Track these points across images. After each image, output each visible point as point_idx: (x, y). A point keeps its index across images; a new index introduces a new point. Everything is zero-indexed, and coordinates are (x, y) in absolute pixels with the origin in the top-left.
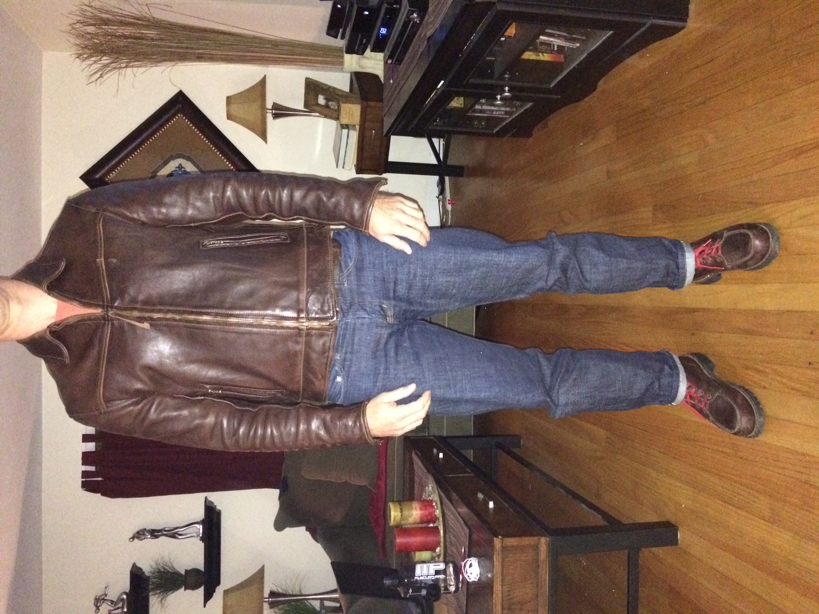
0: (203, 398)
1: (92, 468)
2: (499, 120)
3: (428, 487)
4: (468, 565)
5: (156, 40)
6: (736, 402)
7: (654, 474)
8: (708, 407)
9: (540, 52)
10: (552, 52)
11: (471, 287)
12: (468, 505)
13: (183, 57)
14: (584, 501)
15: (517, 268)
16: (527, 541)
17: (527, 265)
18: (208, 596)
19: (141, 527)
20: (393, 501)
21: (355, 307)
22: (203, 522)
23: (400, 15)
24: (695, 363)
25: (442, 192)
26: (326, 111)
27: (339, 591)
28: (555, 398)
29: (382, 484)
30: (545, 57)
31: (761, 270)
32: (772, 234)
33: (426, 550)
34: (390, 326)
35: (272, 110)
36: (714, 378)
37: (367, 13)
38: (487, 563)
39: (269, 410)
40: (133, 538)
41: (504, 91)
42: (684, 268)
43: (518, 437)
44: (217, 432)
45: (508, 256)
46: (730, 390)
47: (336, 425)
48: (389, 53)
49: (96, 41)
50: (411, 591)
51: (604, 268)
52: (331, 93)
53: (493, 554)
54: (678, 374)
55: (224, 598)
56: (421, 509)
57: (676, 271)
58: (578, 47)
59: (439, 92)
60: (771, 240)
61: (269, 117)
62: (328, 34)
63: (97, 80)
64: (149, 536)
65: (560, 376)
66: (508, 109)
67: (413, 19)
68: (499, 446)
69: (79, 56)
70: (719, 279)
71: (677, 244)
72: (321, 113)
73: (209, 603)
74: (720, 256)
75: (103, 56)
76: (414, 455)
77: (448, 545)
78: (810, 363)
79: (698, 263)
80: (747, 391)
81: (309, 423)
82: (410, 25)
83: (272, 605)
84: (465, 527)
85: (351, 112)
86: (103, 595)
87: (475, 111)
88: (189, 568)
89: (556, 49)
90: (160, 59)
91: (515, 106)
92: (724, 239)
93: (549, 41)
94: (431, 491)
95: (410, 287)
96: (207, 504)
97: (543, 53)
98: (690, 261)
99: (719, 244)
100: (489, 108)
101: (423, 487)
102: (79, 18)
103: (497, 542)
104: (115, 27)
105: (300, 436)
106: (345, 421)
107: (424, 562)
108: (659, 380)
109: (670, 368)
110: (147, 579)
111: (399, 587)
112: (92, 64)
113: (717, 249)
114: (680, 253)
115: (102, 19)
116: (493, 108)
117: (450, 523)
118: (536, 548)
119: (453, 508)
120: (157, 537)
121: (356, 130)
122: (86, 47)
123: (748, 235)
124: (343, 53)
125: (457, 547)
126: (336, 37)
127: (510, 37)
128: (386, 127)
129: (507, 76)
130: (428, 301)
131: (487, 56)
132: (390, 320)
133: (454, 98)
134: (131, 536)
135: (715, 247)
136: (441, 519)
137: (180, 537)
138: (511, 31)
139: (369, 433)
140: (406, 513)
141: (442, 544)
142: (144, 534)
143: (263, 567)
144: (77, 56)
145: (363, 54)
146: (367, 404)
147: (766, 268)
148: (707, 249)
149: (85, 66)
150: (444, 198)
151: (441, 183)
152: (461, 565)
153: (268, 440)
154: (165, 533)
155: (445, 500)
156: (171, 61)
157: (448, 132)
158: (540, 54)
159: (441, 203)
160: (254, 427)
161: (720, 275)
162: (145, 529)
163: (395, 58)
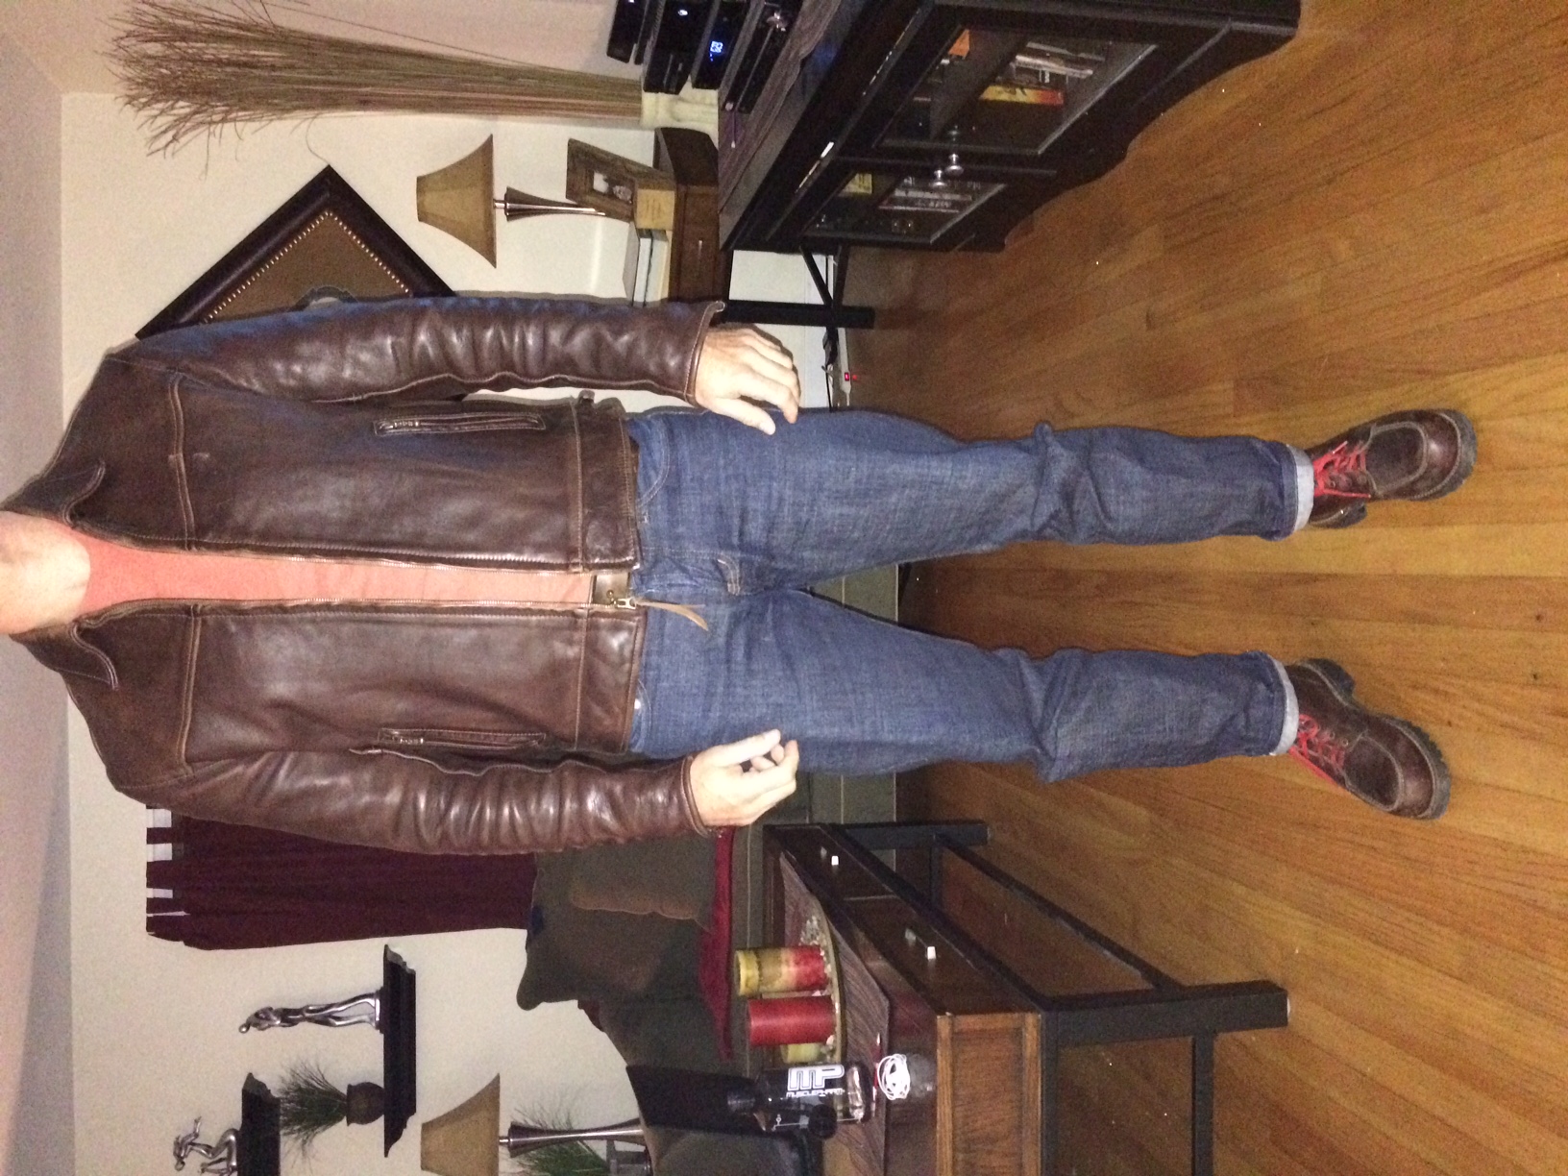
0: (378, 751)
1: (166, 893)
2: (938, 219)
3: (811, 921)
4: (887, 1069)
5: (280, 69)
6: (1394, 751)
7: (1240, 890)
8: (1342, 763)
9: (1017, 86)
10: (1039, 85)
11: (888, 527)
12: (888, 955)
13: (331, 101)
14: (1109, 945)
15: (978, 490)
16: (1000, 1021)
17: (996, 486)
18: (392, 1135)
19: (264, 1005)
20: (743, 949)
21: (665, 564)
22: (380, 994)
23: (749, 16)
24: (1317, 678)
25: (832, 357)
26: (607, 203)
27: (642, 1121)
28: (1050, 747)
29: (724, 916)
30: (1027, 96)
31: (1441, 500)
32: (1462, 430)
33: (808, 1041)
34: (734, 600)
35: (505, 202)
36: (1352, 707)
37: (684, 13)
38: (926, 1065)
39: (505, 773)
40: (248, 1025)
41: (949, 162)
42: (1293, 496)
43: (981, 824)
44: (407, 819)
45: (959, 467)
46: (1384, 729)
47: (634, 802)
48: (727, 92)
49: (164, 71)
50: (779, 1119)
51: (1145, 493)
52: (619, 170)
53: (935, 1047)
54: (1283, 700)
55: (423, 1139)
56: (797, 963)
57: (1278, 502)
58: (1091, 77)
59: (825, 164)
60: (1459, 440)
61: (500, 215)
62: (611, 53)
63: (167, 145)
64: (278, 1022)
65: (1062, 703)
66: (957, 197)
67: (773, 24)
68: (947, 842)
69: (131, 100)
70: (1363, 517)
71: (1278, 450)
72: (599, 208)
73: (394, 1149)
74: (1363, 474)
75: (177, 101)
76: (784, 863)
77: (849, 1030)
78: (1535, 677)
79: (1321, 484)
80: (1418, 731)
81: (581, 800)
82: (769, 34)
83: (515, 1150)
84: (882, 998)
85: (657, 206)
86: (190, 1136)
87: (894, 201)
88: (354, 1083)
89: (1047, 80)
90: (288, 106)
91: (970, 191)
92: (1370, 441)
93: (1035, 65)
94: (817, 928)
95: (770, 527)
96: (389, 959)
97: (1022, 88)
98: (1305, 483)
99: (1361, 449)
100: (920, 194)
101: (800, 921)
102: (132, 28)
103: (943, 1024)
104: (199, 45)
105: (566, 825)
106: (650, 794)
107: (804, 1064)
108: (1246, 709)
109: (1268, 685)
110: (275, 1103)
111: (756, 1111)
112: (156, 117)
113: (1358, 458)
114: (1285, 466)
115: (173, 28)
116: (928, 195)
117: (852, 988)
118: (1017, 1034)
119: (857, 959)
120: (293, 1023)
121: (666, 240)
122: (146, 83)
123: (1417, 432)
124: (639, 91)
125: (866, 1036)
126: (626, 60)
127: (959, 57)
128: (724, 233)
129: (954, 133)
130: (807, 554)
131: (916, 94)
132: (734, 588)
133: (854, 175)
134: (244, 1022)
135: (1353, 456)
136: (835, 981)
137: (338, 1023)
138: (962, 46)
139: (697, 817)
140: (768, 971)
141: (838, 1029)
142: (268, 1019)
143: (497, 1079)
144: (127, 100)
145: (677, 91)
146: (691, 762)
147: (1449, 496)
148: (1339, 459)
149: (143, 120)
150: (837, 369)
151: (831, 342)
152: (875, 1070)
153: (504, 829)
154: (307, 1015)
155: (843, 944)
156: (307, 108)
157: (840, 241)
158: (1018, 91)
159: (831, 378)
160: (478, 807)
161: (1363, 510)
162: (271, 1009)
163: (741, 98)
